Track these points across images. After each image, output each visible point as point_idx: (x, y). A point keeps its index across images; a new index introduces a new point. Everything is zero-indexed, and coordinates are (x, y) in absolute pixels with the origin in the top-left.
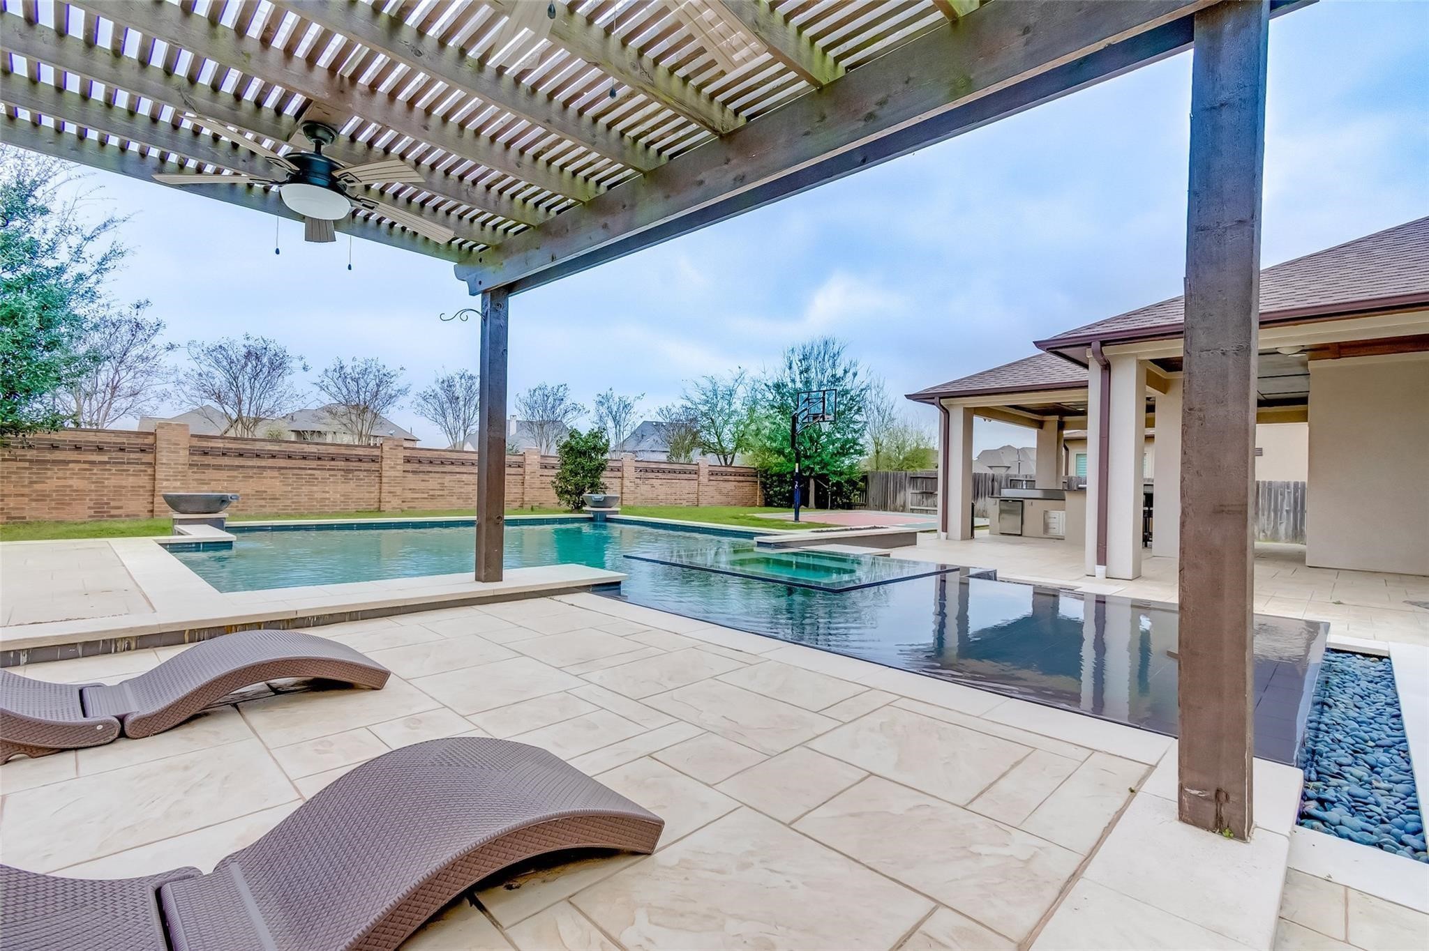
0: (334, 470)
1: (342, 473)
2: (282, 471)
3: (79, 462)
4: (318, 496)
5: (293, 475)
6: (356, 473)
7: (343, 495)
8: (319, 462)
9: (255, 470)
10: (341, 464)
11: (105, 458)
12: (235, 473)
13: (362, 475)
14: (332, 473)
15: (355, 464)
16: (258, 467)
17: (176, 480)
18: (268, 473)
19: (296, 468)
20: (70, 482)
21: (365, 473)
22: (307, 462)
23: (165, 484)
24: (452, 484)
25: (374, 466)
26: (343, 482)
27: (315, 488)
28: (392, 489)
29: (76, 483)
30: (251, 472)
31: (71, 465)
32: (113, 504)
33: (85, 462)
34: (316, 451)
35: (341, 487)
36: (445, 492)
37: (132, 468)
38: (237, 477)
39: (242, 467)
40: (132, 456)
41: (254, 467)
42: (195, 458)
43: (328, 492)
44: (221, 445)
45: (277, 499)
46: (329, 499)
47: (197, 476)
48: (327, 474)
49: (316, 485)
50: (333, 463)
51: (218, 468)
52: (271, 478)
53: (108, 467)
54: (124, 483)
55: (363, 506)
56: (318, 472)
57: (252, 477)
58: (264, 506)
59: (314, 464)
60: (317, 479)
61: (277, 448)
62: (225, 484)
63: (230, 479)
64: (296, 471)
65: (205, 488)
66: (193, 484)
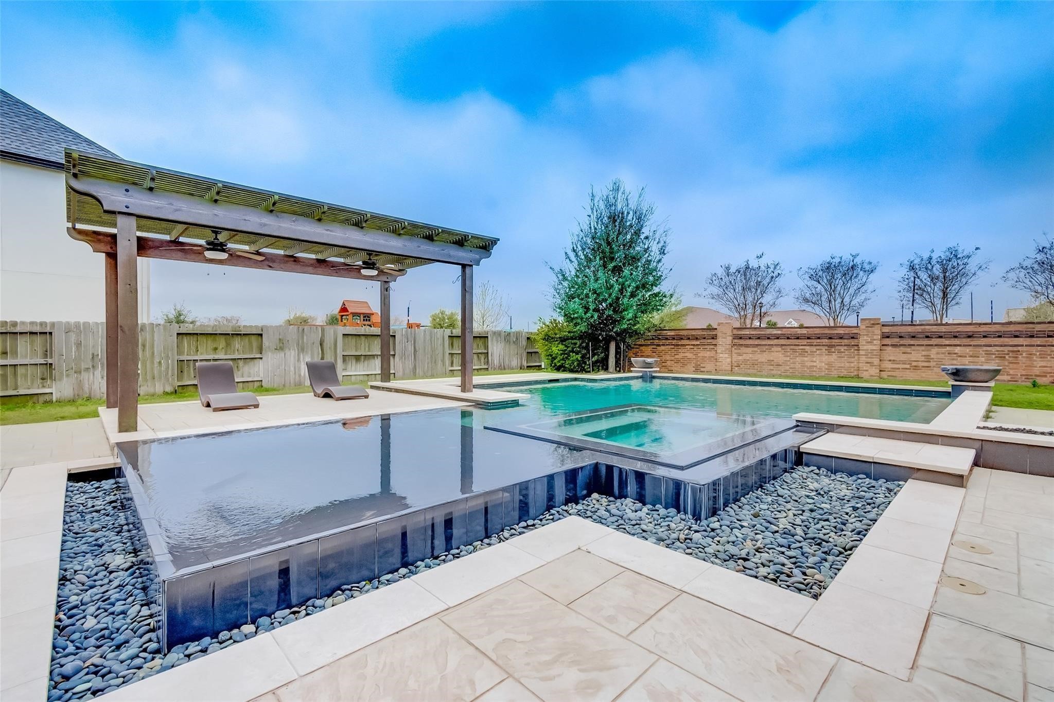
0: (820, 345)
1: (827, 348)
2: (783, 347)
3: (689, 345)
4: (809, 364)
5: (790, 349)
6: (837, 347)
7: (827, 364)
8: (809, 341)
9: (767, 347)
10: (826, 341)
11: (698, 343)
12: (756, 349)
13: (842, 349)
14: (818, 347)
15: (836, 341)
16: (769, 345)
17: (726, 353)
18: (775, 349)
19: (792, 345)
20: (686, 354)
21: (846, 348)
23: (721, 355)
25: (853, 342)
26: (826, 355)
27: (806, 359)
28: (869, 360)
29: (689, 355)
30: (764, 348)
31: (687, 347)
32: (702, 365)
33: (692, 345)
35: (825, 358)
37: (708, 347)
39: (760, 345)
40: (709, 341)
41: (766, 345)
42: (736, 341)
43: (815, 362)
44: (748, 333)
45: (780, 365)
46: (816, 366)
47: (736, 351)
48: (814, 349)
49: (806, 357)
50: (818, 341)
51: (747, 346)
52: (776, 352)
53: (699, 347)
54: (706, 355)
55: (845, 373)
56: (808, 347)
57: (765, 351)
58: (773, 370)
59: (805, 342)
60: (807, 352)
61: (779, 332)
62: (751, 355)
63: (754, 353)
64: (792, 347)
65: (740, 358)
66: (735, 356)
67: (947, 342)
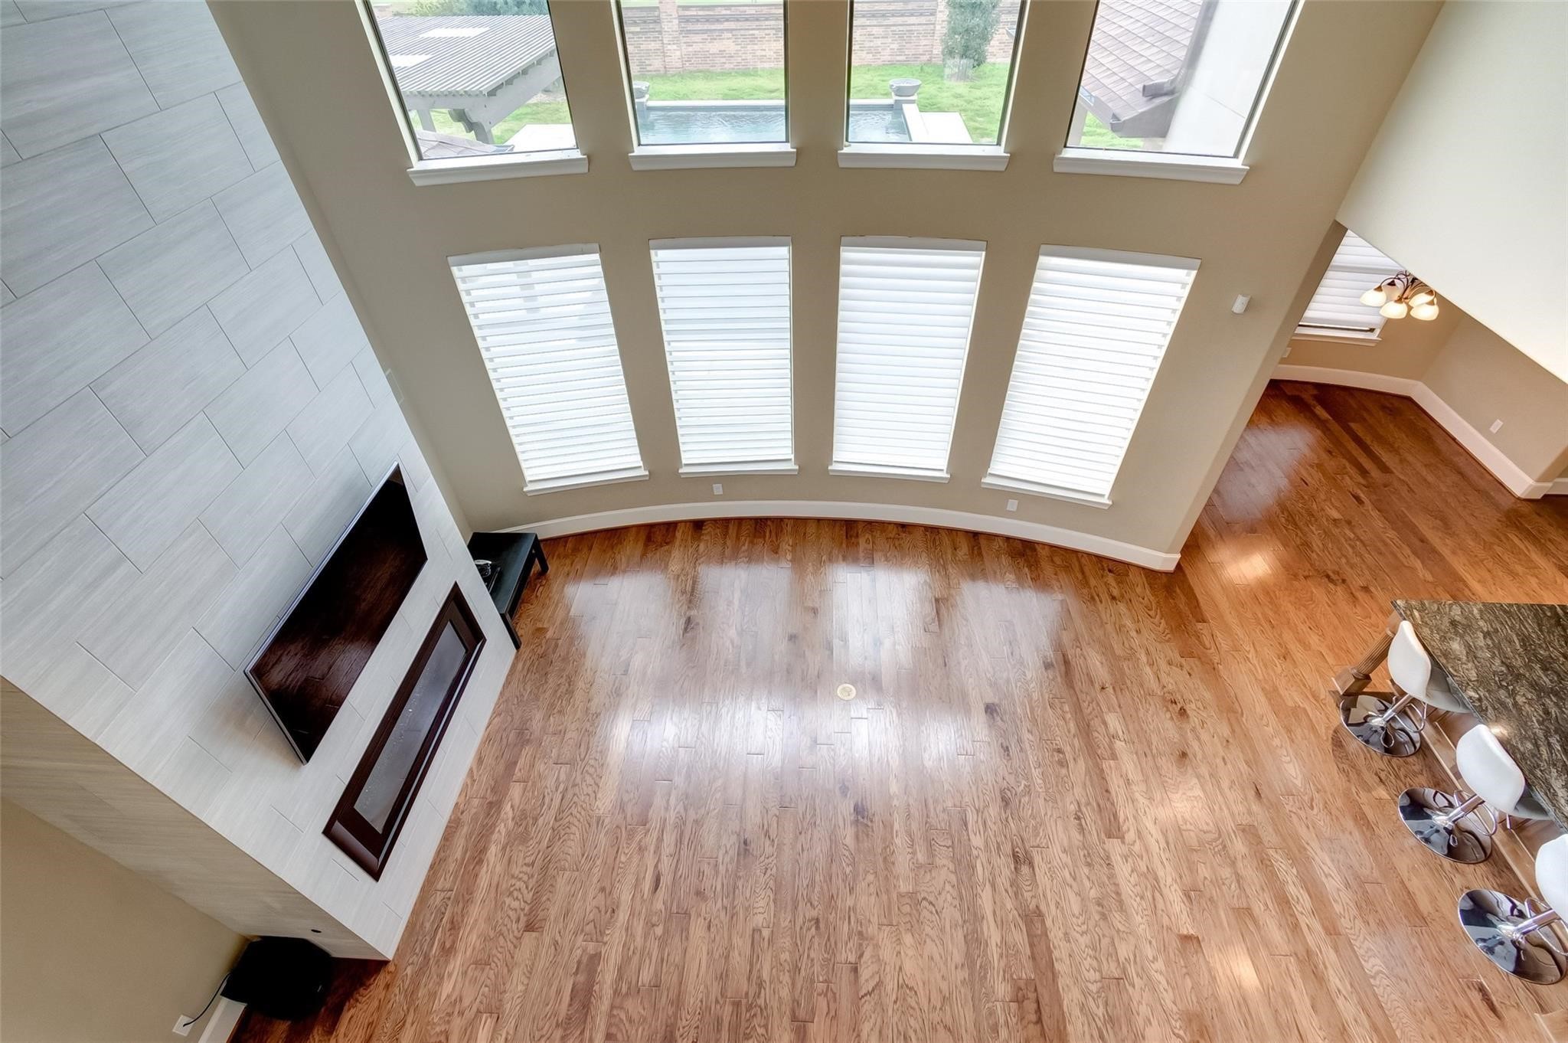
0: (768, 29)
1: (774, 32)
2: (734, 33)
4: (759, 53)
5: (741, 35)
7: (775, 53)
8: (757, 23)
9: (717, 33)
11: (638, 29)
12: (705, 36)
14: (767, 32)
16: (719, 30)
17: (674, 44)
18: (725, 35)
19: (742, 29)
22: (748, 23)
23: (669, 47)
24: (863, 38)
26: (775, 41)
27: (756, 47)
30: (714, 35)
32: (647, 62)
34: (754, 12)
37: (652, 35)
38: (707, 39)
39: (709, 30)
40: (651, 26)
41: (716, 30)
42: (682, 25)
44: (695, 13)
45: (732, 57)
46: (765, 56)
47: (685, 40)
48: (762, 33)
49: (756, 44)
51: (696, 32)
52: (727, 39)
53: (640, 35)
54: (650, 47)
56: (757, 32)
57: (715, 39)
58: (725, 63)
59: (754, 24)
60: (757, 38)
61: (728, 12)
62: (701, 45)
63: (704, 41)
64: (742, 32)
65: (690, 49)
66: (684, 46)
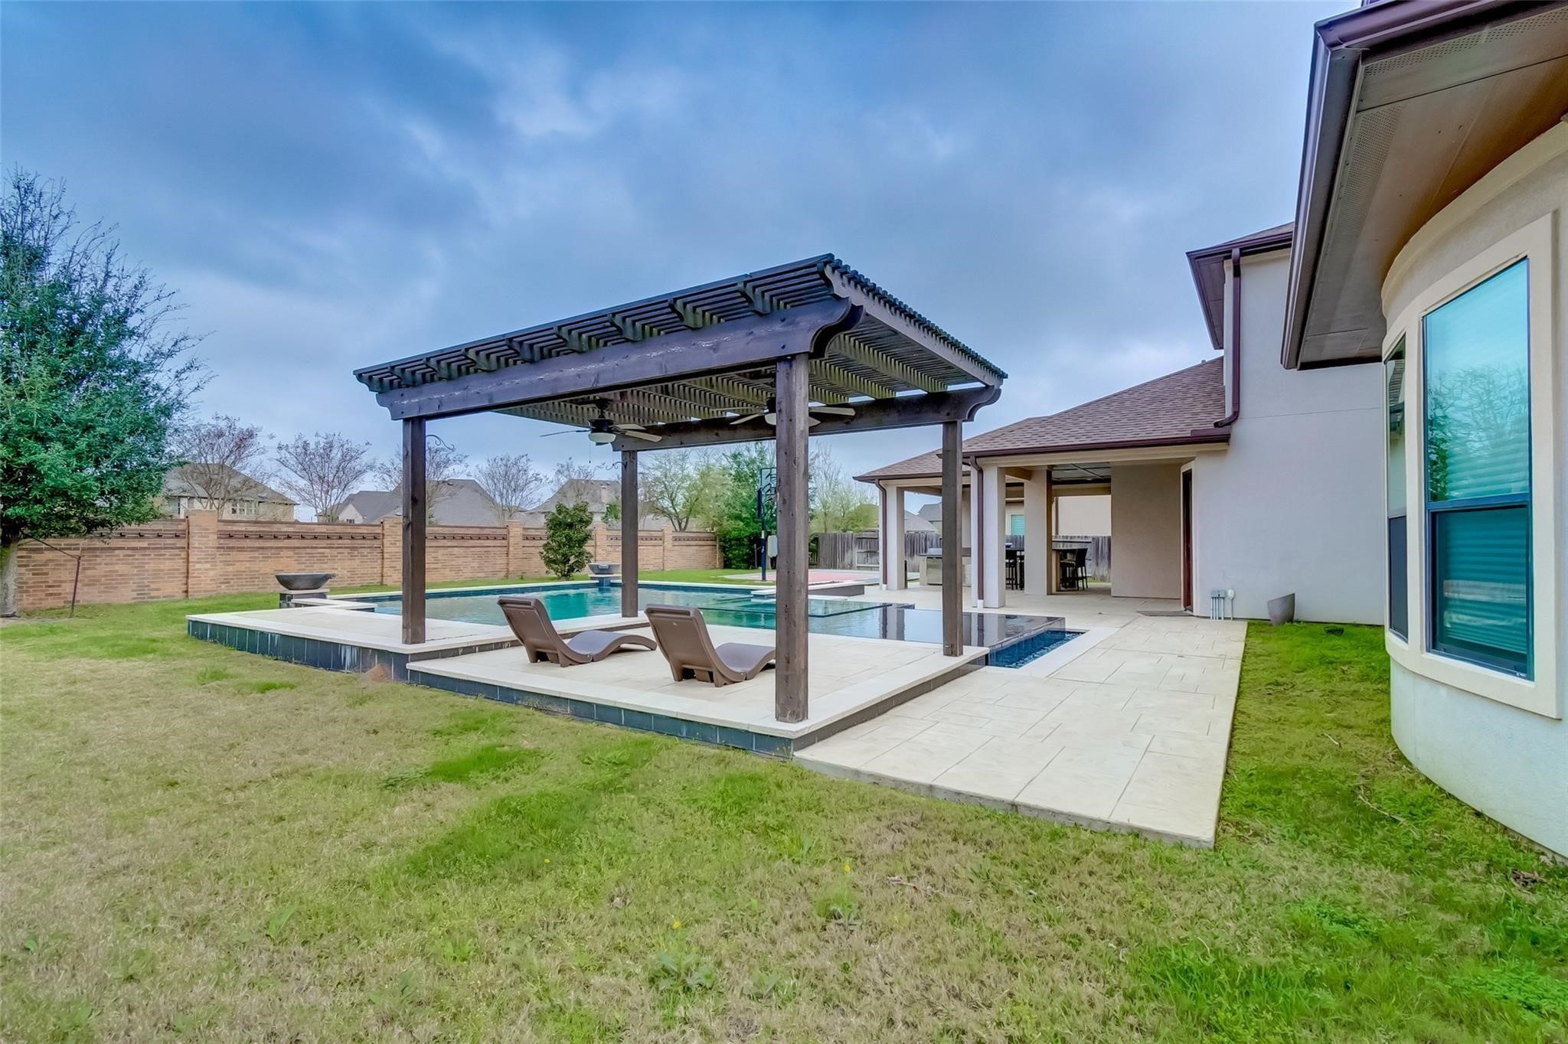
0: (342, 548)
1: (349, 550)
2: (297, 551)
3: (123, 548)
5: (306, 554)
6: (360, 550)
7: (350, 572)
8: (329, 542)
9: (273, 551)
10: (347, 542)
11: (145, 544)
12: (256, 554)
13: (365, 552)
14: (340, 550)
15: (360, 542)
16: (277, 548)
17: (206, 562)
18: (284, 553)
19: (308, 548)
20: (116, 568)
21: (368, 550)
22: (317, 541)
23: (198, 566)
24: (445, 557)
25: (377, 543)
26: (349, 559)
27: (325, 565)
28: (393, 564)
29: (120, 568)
30: (269, 553)
31: (117, 552)
32: (152, 586)
33: (129, 549)
34: (325, 530)
35: (348, 564)
36: (439, 566)
37: (168, 553)
38: (258, 557)
39: (263, 548)
40: (169, 541)
41: (272, 548)
42: (222, 541)
43: (336, 569)
44: (243, 529)
46: (338, 575)
47: (223, 558)
48: (335, 552)
49: (326, 563)
50: (340, 541)
51: (241, 549)
52: (287, 557)
53: (147, 552)
54: (162, 567)
55: (367, 581)
56: (328, 550)
57: (270, 557)
59: (325, 543)
60: (327, 556)
61: (291, 529)
62: (248, 564)
63: (253, 560)
64: (308, 550)
65: (231, 569)
66: (220, 566)
67: (449, 544)
